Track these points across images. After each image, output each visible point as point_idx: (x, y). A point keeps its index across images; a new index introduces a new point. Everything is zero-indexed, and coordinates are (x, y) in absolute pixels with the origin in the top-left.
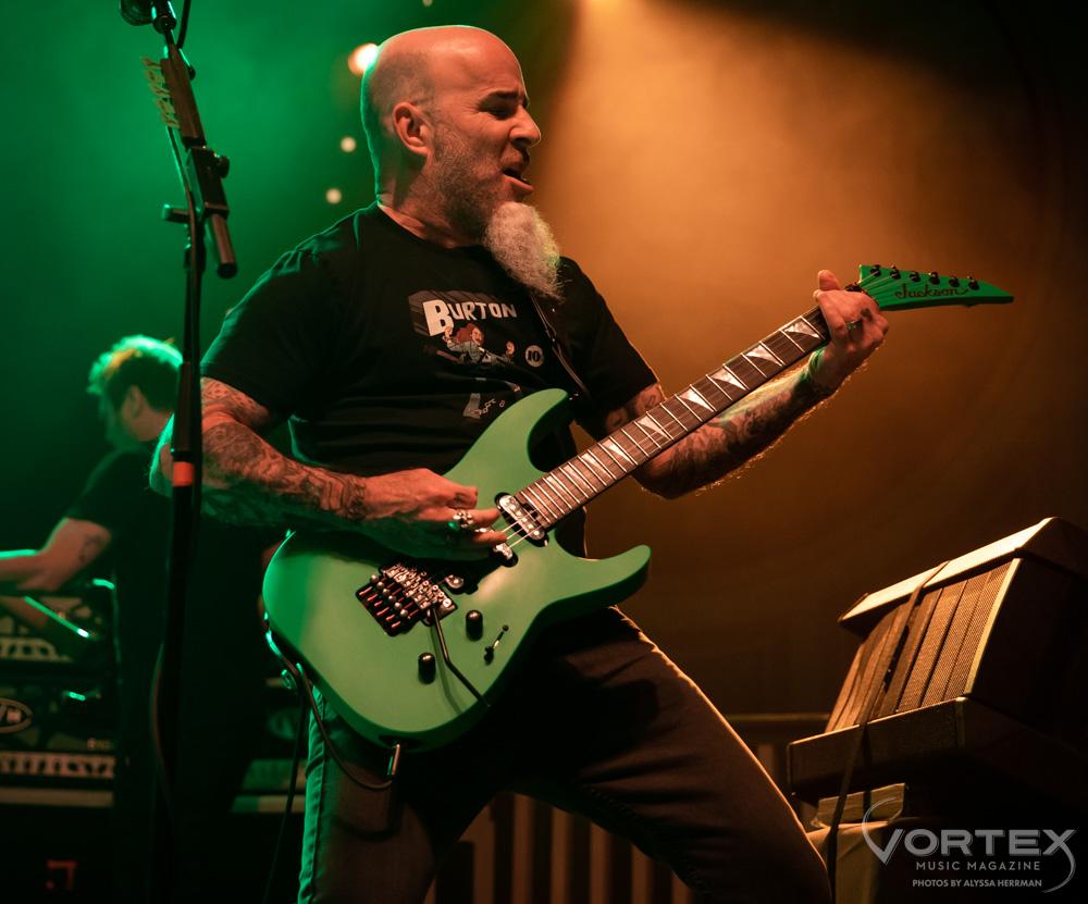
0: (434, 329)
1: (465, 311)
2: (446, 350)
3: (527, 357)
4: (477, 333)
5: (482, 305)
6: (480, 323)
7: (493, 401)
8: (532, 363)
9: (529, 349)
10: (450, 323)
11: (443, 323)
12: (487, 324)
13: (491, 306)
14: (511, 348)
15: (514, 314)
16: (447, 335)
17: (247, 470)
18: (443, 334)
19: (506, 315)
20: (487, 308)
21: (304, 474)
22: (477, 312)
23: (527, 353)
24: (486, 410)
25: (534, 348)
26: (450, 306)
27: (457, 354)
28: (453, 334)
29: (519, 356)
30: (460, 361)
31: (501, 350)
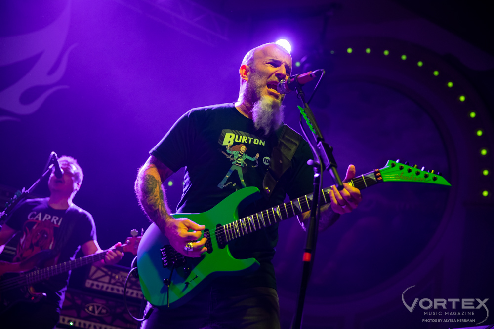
0: (225, 143)
1: (244, 139)
2: (226, 152)
3: (263, 160)
4: (244, 148)
5: (251, 139)
6: (247, 144)
7: (231, 183)
8: (265, 163)
9: (265, 158)
10: (232, 143)
11: (229, 142)
12: (250, 146)
13: (255, 140)
14: (258, 156)
15: (264, 144)
16: (228, 147)
18: (227, 146)
19: (260, 144)
20: (253, 140)
22: (248, 140)
23: (264, 159)
24: (226, 185)
25: (267, 158)
26: (237, 136)
27: (229, 154)
28: (231, 147)
29: (260, 159)
30: (229, 157)
31: (253, 156)
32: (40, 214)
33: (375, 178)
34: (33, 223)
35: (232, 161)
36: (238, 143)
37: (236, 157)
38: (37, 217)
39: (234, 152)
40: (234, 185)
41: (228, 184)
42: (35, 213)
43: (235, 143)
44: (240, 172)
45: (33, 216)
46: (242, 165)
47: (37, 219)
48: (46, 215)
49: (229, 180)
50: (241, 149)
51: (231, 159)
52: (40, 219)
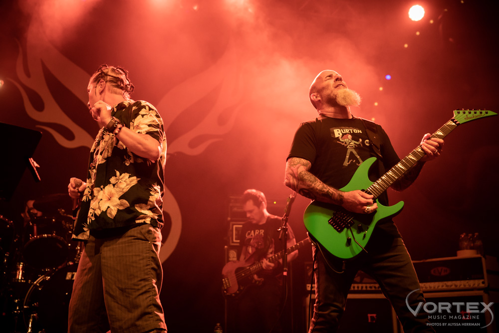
0: (337, 135)
1: (347, 131)
2: (340, 141)
3: (365, 143)
4: (350, 136)
5: (351, 130)
6: (351, 134)
7: (352, 160)
8: (367, 144)
10: (341, 134)
11: (339, 134)
12: (353, 134)
13: (354, 130)
14: (361, 140)
15: (361, 132)
16: (340, 137)
17: (313, 185)
19: (359, 132)
20: (353, 131)
21: (328, 189)
22: (350, 131)
24: (350, 163)
25: (367, 141)
26: (342, 130)
27: (343, 142)
28: (342, 137)
29: (363, 142)
30: (344, 144)
31: (358, 141)
32: (253, 232)
33: (454, 124)
34: (250, 239)
35: (346, 146)
36: (346, 134)
37: (348, 143)
38: (251, 234)
39: (345, 140)
40: (354, 161)
41: (350, 161)
42: (249, 231)
43: (343, 135)
44: (355, 152)
45: (249, 234)
46: (354, 147)
47: (252, 236)
48: (256, 231)
49: (349, 159)
50: (349, 137)
51: (345, 145)
52: (253, 235)
